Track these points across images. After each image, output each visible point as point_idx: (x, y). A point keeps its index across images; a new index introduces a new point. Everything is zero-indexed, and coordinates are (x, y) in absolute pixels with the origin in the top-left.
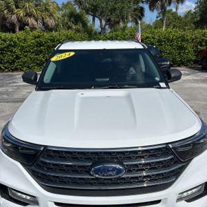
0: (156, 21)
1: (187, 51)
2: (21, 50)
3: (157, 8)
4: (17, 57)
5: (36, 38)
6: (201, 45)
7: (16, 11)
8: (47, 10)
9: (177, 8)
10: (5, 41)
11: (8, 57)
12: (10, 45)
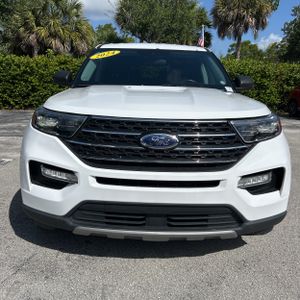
0: (228, 55)
1: (268, 91)
2: (40, 80)
3: (229, 35)
4: (34, 89)
5: (61, 63)
6: (288, 84)
7: (36, 29)
8: (78, 30)
9: (256, 36)
10: (19, 67)
11: (21, 88)
12: (25, 72)
